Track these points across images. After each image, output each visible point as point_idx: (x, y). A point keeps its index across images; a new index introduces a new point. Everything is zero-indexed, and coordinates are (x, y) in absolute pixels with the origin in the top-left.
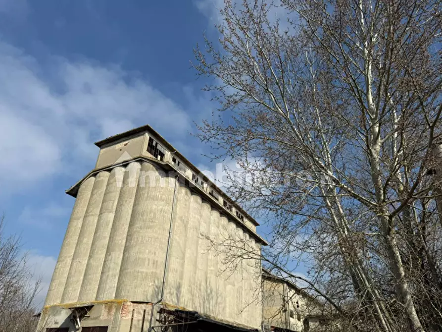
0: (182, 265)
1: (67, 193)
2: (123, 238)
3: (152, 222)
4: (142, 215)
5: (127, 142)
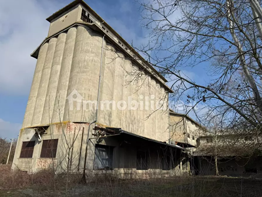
1: (31, 56)
2: (67, 81)
3: (86, 68)
4: (79, 64)
5: (67, 15)
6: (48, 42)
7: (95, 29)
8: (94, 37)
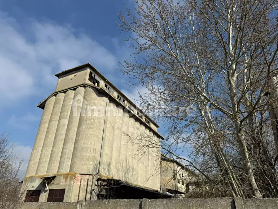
0: (112, 152)
2: (74, 135)
3: (92, 125)
4: (86, 121)
5: (75, 74)
6: (55, 95)
8: (100, 97)
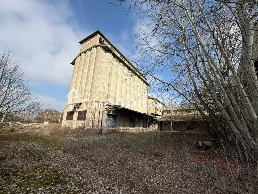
0: (116, 89)
1: (71, 64)
2: (91, 79)
3: (102, 71)
4: (98, 69)
5: (90, 40)
6: (80, 56)
7: (107, 48)
8: (106, 53)
